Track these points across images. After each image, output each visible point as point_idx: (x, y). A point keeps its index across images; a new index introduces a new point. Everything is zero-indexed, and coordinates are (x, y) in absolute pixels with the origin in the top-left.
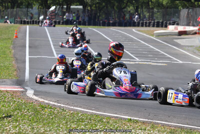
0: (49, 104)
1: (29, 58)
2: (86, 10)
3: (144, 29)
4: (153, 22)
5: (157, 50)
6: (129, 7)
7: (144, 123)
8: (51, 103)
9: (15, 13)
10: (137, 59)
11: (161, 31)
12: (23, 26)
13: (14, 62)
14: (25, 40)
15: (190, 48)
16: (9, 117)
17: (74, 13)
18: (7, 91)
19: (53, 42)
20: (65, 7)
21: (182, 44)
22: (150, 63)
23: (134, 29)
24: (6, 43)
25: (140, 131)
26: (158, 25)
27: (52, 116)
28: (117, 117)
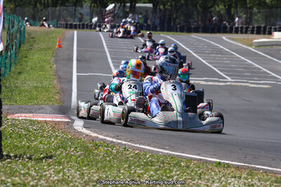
0: (104, 141)
1: (77, 76)
2: (158, 10)
3: (240, 36)
4: (251, 26)
5: (257, 66)
6: (218, 6)
7: (238, 168)
8: (108, 139)
9: (57, 13)
10: (229, 79)
11: (263, 39)
12: (69, 32)
13: (55, 82)
14: (73, 50)
16: (50, 158)
17: (141, 14)
18: (46, 122)
19: (110, 54)
20: (128, 5)
22: (247, 84)
23: (224, 37)
24: (45, 55)
25: (233, 179)
26: (259, 31)
27: (109, 157)
28: (201, 159)
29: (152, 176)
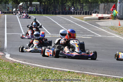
0: (19, 63)
1: (7, 34)
2: (42, 5)
3: (78, 16)
4: (83, 11)
5: (86, 29)
6: (68, 3)
7: (78, 73)
8: (21, 62)
11: (88, 17)
12: (3, 15)
14: (5, 23)
15: (105, 27)
17: (34, 7)
19: (21, 25)
20: (29, 3)
21: (101, 25)
22: (81, 37)
23: (71, 16)
26: (86, 13)
27: (21, 70)
28: (61, 70)
29: (40, 78)
